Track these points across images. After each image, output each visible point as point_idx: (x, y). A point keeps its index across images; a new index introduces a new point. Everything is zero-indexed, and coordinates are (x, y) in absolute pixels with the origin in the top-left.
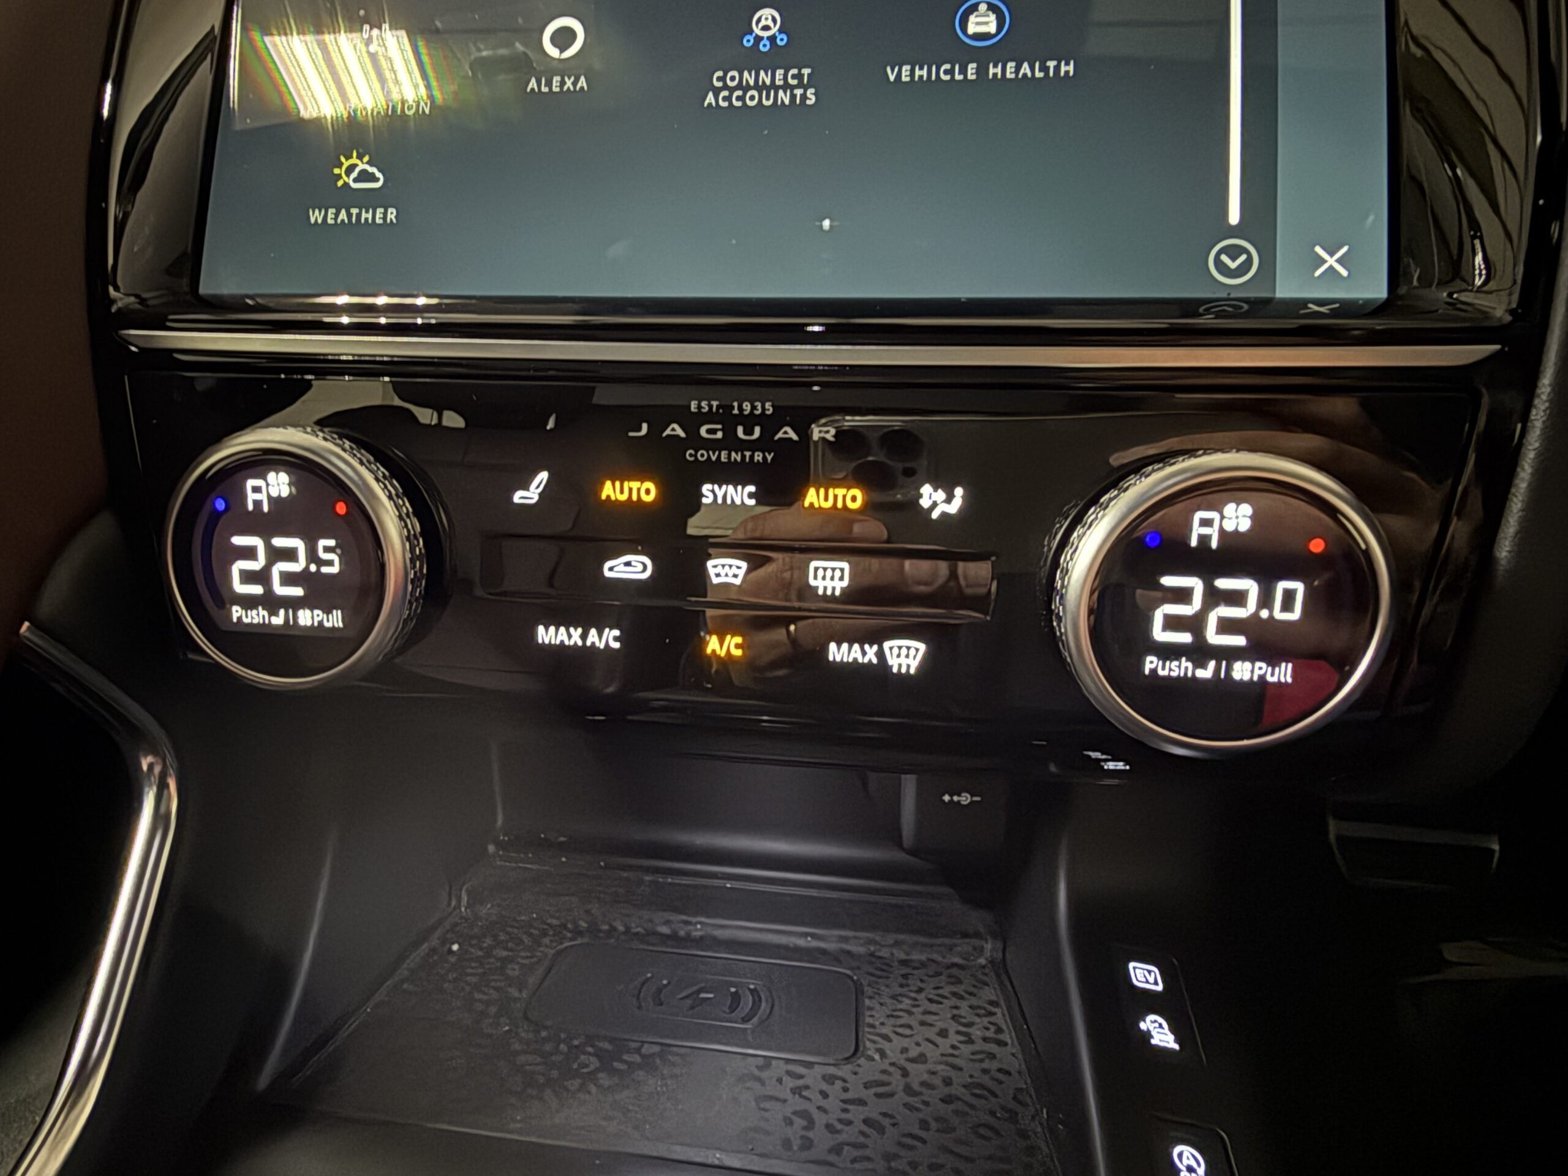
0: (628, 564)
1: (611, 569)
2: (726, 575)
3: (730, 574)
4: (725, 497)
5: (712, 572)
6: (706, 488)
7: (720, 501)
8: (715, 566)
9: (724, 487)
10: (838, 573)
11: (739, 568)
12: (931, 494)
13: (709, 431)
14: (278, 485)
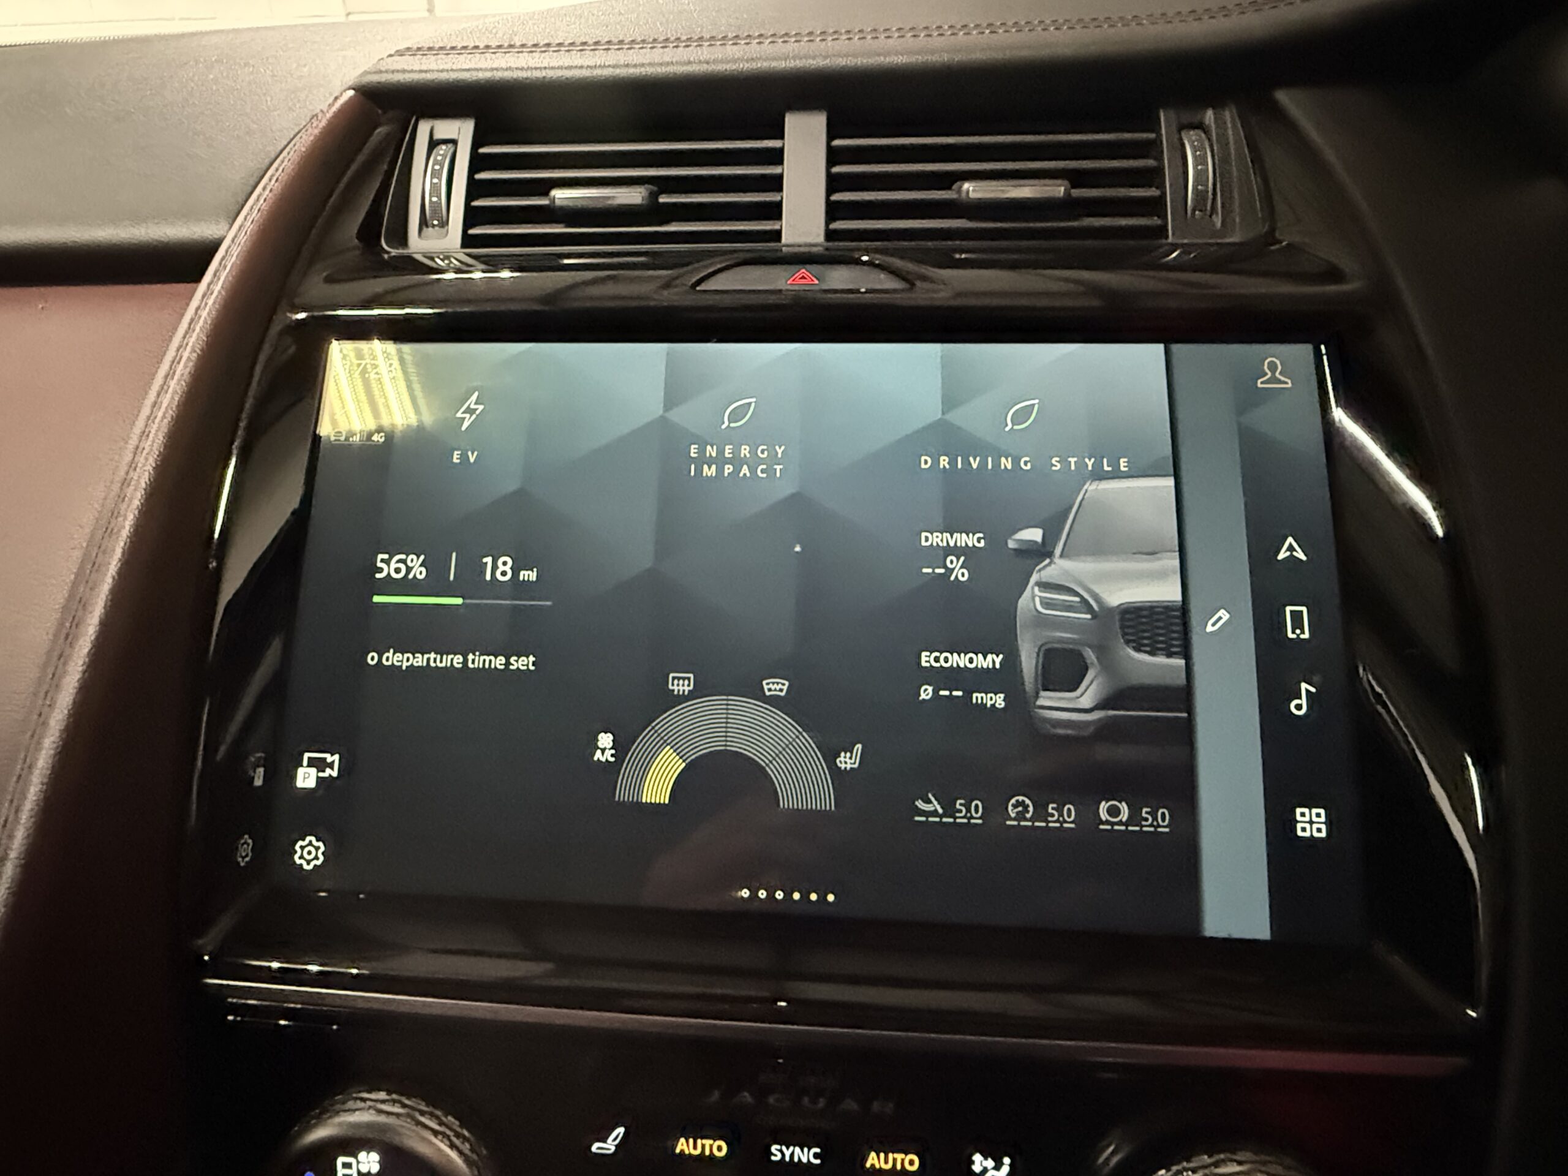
4: (792, 1155)
6: (774, 1148)
7: (787, 1159)
9: (791, 1148)
12: (981, 1162)
13: (776, 1099)
14: (369, 1162)
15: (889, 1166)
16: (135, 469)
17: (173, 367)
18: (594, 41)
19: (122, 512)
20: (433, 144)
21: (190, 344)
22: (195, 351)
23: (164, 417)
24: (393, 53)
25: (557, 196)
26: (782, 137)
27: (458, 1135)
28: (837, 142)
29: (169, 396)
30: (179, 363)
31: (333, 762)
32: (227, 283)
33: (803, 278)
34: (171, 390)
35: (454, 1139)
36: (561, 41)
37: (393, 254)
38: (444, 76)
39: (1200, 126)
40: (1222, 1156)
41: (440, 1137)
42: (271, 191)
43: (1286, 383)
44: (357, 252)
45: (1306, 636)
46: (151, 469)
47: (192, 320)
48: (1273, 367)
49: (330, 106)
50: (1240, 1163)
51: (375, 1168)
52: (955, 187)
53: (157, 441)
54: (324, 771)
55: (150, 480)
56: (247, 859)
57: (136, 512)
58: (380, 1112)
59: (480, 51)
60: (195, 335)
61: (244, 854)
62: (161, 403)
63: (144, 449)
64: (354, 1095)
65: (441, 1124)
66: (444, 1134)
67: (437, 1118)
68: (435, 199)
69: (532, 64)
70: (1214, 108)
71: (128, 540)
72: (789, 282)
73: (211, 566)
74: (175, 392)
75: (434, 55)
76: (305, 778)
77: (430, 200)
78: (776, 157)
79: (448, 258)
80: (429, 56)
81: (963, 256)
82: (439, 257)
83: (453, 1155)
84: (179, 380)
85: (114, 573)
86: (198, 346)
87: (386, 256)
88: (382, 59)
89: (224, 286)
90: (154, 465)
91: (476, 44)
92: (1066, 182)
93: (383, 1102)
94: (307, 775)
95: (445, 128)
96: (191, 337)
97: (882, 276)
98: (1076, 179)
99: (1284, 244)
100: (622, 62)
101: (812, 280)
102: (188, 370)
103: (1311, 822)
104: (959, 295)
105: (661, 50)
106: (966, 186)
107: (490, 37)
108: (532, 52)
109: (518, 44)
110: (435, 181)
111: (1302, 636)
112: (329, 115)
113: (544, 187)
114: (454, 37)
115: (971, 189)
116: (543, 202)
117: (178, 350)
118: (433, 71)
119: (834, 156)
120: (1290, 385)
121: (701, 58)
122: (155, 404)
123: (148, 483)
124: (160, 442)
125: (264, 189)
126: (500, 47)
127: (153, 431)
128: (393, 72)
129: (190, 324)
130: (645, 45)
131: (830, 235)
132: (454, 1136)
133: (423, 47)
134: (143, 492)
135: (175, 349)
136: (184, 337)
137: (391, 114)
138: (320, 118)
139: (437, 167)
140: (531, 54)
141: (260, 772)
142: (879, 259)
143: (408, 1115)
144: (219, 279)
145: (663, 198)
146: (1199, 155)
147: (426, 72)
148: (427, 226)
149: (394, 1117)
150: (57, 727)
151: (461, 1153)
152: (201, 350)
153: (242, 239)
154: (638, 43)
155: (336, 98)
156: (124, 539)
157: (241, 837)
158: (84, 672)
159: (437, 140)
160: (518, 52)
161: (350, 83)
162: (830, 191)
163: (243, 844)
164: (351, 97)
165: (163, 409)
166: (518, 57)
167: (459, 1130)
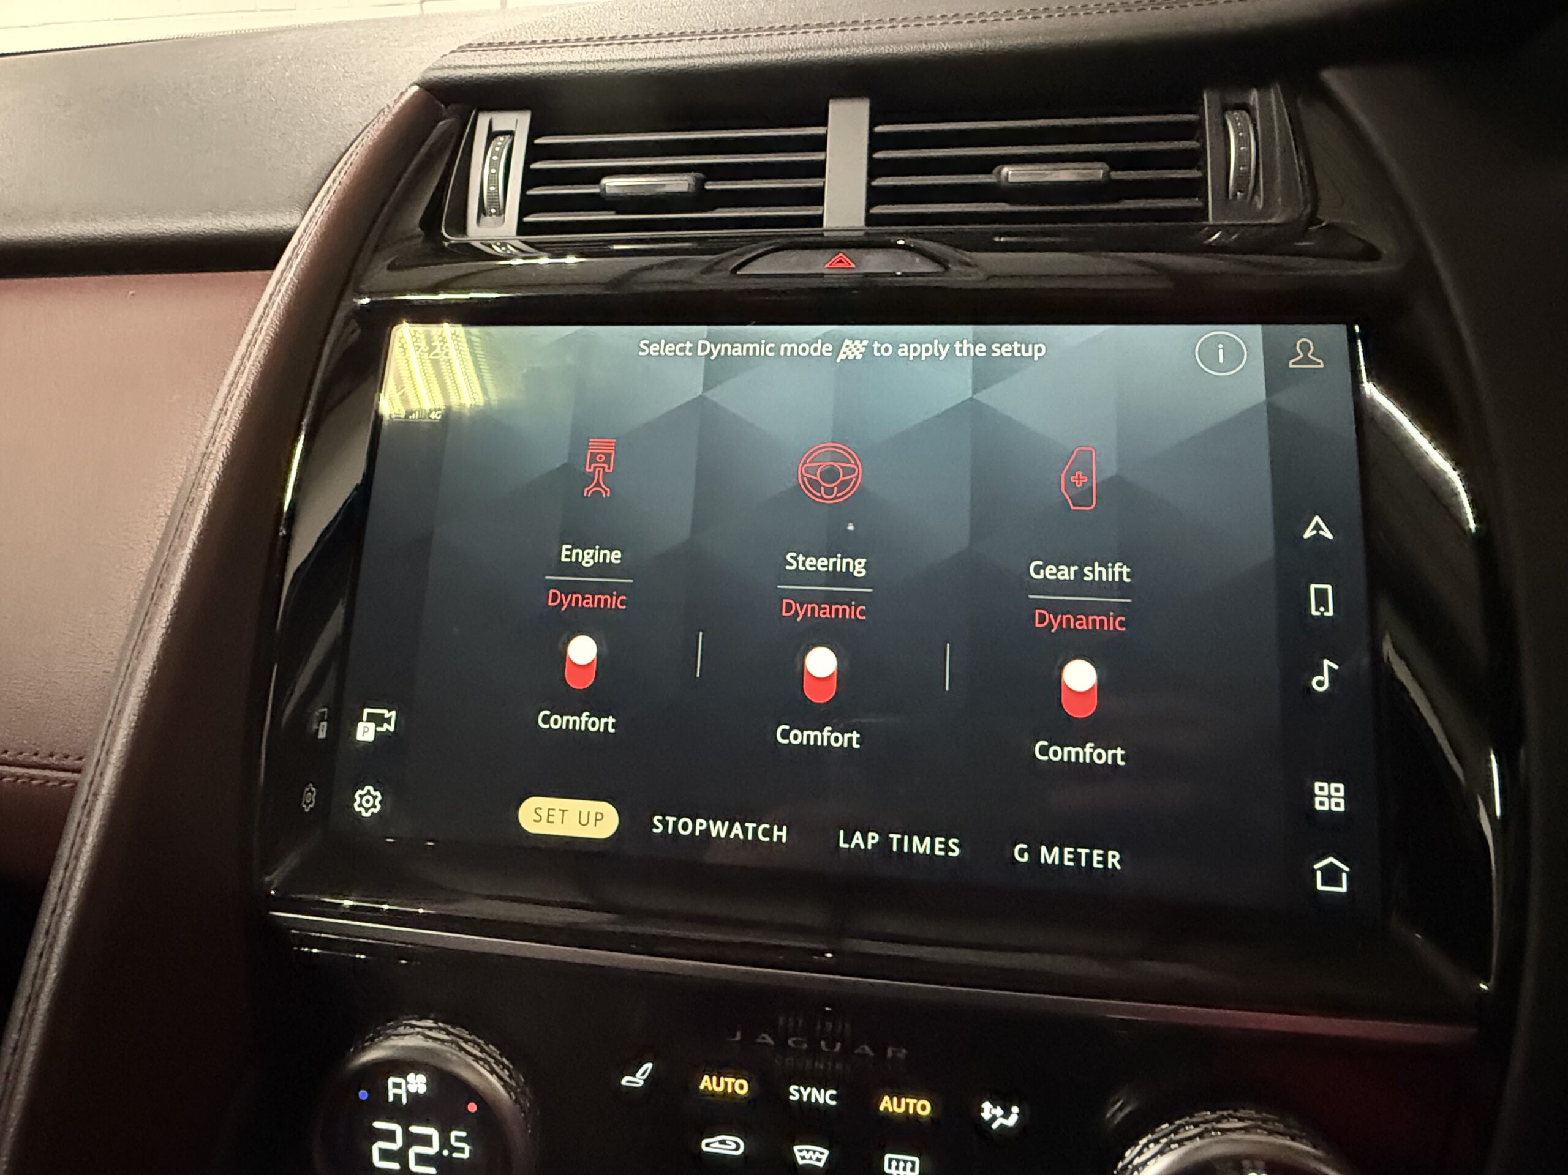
0: (723, 1142)
1: (708, 1145)
2: (811, 1159)
3: (814, 1157)
4: (809, 1096)
5: (798, 1155)
6: (793, 1089)
7: (805, 1099)
8: (800, 1151)
9: (809, 1089)
10: (909, 1165)
11: (822, 1153)
12: (991, 1110)
13: (794, 1042)
14: (417, 1083)
15: (902, 1110)
16: (214, 444)
17: (249, 349)
18: (646, 33)
19: (202, 483)
20: (492, 136)
21: (265, 328)
22: (269, 335)
23: (240, 396)
24: (455, 49)
25: (607, 184)
26: (825, 123)
27: (497, 1062)
28: (879, 129)
29: (245, 376)
30: (254, 346)
31: (390, 718)
32: (299, 270)
33: (840, 262)
34: (247, 370)
35: (495, 1066)
36: (615, 35)
37: (453, 242)
38: (502, 71)
39: (1245, 107)
40: (1225, 1113)
41: (481, 1063)
42: (340, 184)
43: (1319, 364)
44: (420, 240)
45: (1330, 613)
46: (228, 443)
47: (267, 305)
48: (1305, 348)
49: (396, 101)
50: (1241, 1119)
51: (423, 1089)
52: (996, 170)
53: (234, 418)
54: (382, 726)
55: (227, 453)
56: (311, 806)
57: (215, 483)
58: (427, 1037)
59: (537, 46)
60: (269, 320)
61: (308, 801)
62: (238, 382)
63: (222, 425)
64: (404, 1022)
65: (482, 1051)
66: (485, 1061)
67: (479, 1045)
68: (492, 188)
69: (586, 57)
70: (1258, 90)
71: (207, 509)
72: (827, 266)
73: (281, 534)
74: (250, 371)
75: (493, 50)
76: (364, 732)
77: (488, 189)
78: (820, 144)
79: (504, 244)
80: (488, 52)
81: (1002, 239)
82: (496, 244)
83: (493, 1079)
84: (255, 361)
85: (195, 539)
86: (272, 330)
87: (446, 244)
88: (445, 55)
89: (296, 274)
90: (231, 440)
91: (534, 39)
92: (1106, 166)
93: (431, 1029)
94: (366, 730)
95: (504, 121)
96: (265, 321)
97: (918, 260)
98: (1115, 161)
99: (1324, 224)
100: (671, 55)
101: (849, 264)
102: (263, 352)
103: (1330, 797)
104: (991, 277)
105: (710, 41)
106: (1006, 170)
107: (547, 32)
108: (585, 46)
109: (573, 38)
110: (493, 171)
111: (1326, 614)
112: (394, 111)
113: (595, 176)
114: (513, 32)
115: (1010, 173)
116: (595, 190)
117: (253, 334)
118: (492, 66)
119: (876, 142)
120: (1322, 366)
121: (748, 49)
122: (231, 385)
123: (225, 455)
124: (237, 419)
125: (334, 181)
126: (555, 41)
127: (230, 409)
128: (455, 68)
129: (265, 309)
130: (694, 37)
131: (871, 220)
132: (495, 1063)
133: (483, 43)
134: (221, 465)
135: (251, 333)
136: (259, 322)
137: (452, 107)
138: (386, 113)
139: (495, 158)
140: (585, 48)
141: (323, 726)
142: (913, 242)
143: (452, 1042)
144: (291, 267)
145: (708, 185)
146: (1242, 136)
147: (485, 67)
148: (485, 215)
149: (439, 1042)
150: (144, 677)
151: (500, 1078)
152: (274, 333)
153: (314, 229)
154: (688, 36)
155: (402, 94)
156: (204, 508)
157: (307, 785)
158: (167, 628)
159: (496, 132)
160: (573, 46)
161: (415, 79)
162: (872, 175)
163: (307, 792)
164: (416, 92)
165: (239, 389)
166: (572, 51)
167: (499, 1057)
